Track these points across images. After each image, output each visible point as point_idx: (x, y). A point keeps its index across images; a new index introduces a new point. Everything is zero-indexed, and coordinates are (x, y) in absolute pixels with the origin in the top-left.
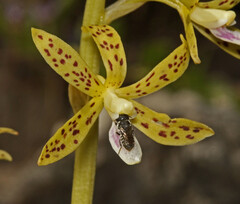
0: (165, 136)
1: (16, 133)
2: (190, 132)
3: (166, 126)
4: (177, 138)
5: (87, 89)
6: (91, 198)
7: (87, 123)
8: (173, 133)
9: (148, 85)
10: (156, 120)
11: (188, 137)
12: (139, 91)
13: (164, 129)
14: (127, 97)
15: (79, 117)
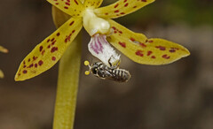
0: (142, 55)
1: (5, 51)
2: (167, 52)
3: (143, 45)
4: (153, 57)
5: (66, 8)
6: (74, 114)
7: (66, 41)
8: (149, 53)
9: (126, 5)
10: (133, 40)
11: (165, 56)
12: (117, 11)
13: (141, 48)
14: (105, 17)
15: (58, 34)
